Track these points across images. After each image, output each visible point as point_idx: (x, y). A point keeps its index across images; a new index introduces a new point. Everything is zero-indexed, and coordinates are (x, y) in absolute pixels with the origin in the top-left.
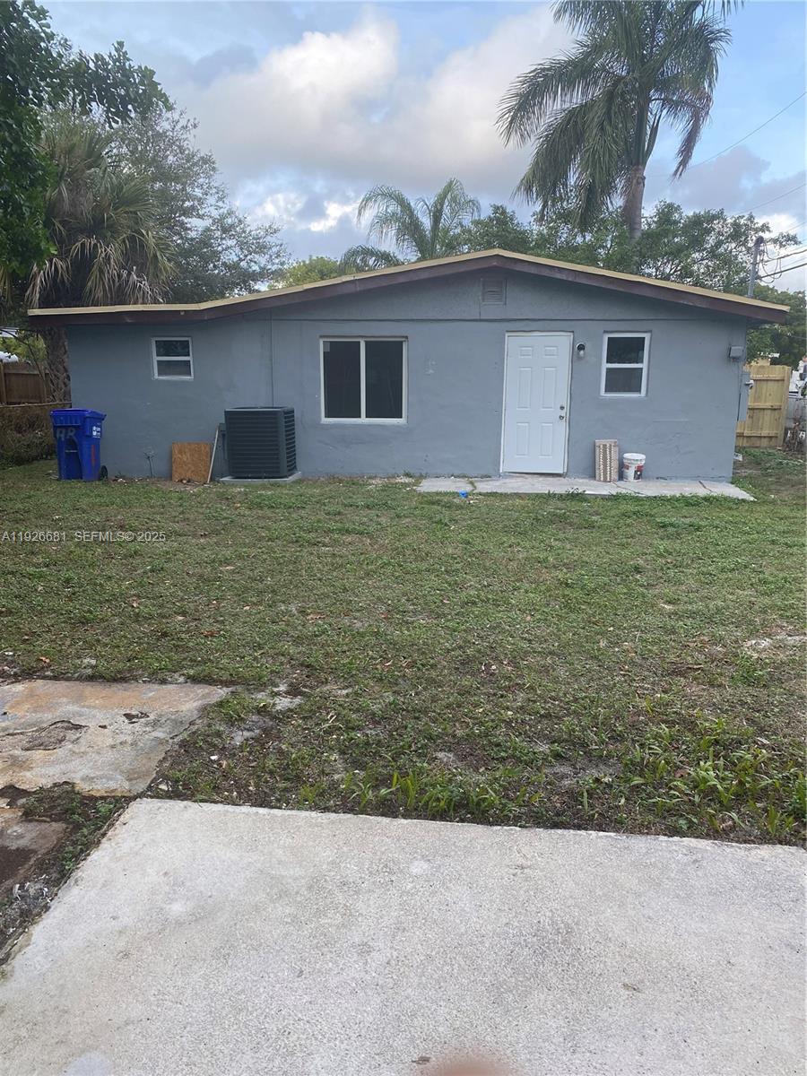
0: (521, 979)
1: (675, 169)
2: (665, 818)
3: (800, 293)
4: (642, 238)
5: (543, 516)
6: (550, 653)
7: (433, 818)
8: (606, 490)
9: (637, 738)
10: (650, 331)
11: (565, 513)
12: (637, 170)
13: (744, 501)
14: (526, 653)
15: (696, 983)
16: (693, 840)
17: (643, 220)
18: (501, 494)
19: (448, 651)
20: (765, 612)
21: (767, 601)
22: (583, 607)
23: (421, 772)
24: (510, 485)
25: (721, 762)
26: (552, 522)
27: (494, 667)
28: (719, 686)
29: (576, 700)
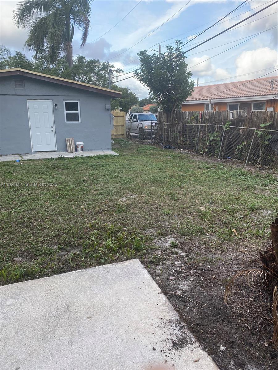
0: (52, 328)
1: (81, 44)
2: (97, 260)
3: (126, 88)
4: (74, 67)
5: (50, 166)
6: (56, 214)
7: (15, 282)
8: (71, 155)
9: (87, 237)
10: (79, 100)
11: (58, 165)
12: (69, 43)
13: (116, 155)
14: (47, 216)
15: (109, 309)
16: (106, 265)
17: (73, 61)
18: (33, 160)
19: (17, 220)
20: (124, 190)
21: (124, 186)
22: (67, 196)
23: (8, 267)
24: (36, 156)
25: (113, 238)
26: (53, 168)
27: (35, 223)
28: (112, 215)
29: (66, 229)
